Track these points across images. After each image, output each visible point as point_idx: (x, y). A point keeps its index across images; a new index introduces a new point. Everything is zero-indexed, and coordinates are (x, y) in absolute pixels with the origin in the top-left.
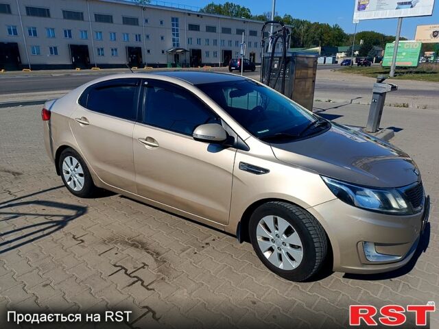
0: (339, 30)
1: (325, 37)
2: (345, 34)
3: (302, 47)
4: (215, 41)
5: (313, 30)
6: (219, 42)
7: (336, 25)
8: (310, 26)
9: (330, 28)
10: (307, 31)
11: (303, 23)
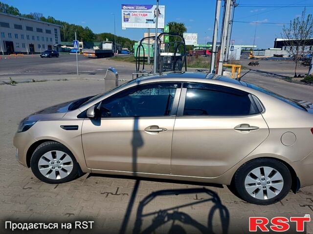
0: (90, 31)
1: (81, 35)
2: (94, 34)
3: (66, 41)
4: (22, 36)
5: (72, 30)
6: (25, 37)
7: (87, 27)
8: (69, 26)
9: (83, 29)
10: (67, 30)
11: (63, 24)
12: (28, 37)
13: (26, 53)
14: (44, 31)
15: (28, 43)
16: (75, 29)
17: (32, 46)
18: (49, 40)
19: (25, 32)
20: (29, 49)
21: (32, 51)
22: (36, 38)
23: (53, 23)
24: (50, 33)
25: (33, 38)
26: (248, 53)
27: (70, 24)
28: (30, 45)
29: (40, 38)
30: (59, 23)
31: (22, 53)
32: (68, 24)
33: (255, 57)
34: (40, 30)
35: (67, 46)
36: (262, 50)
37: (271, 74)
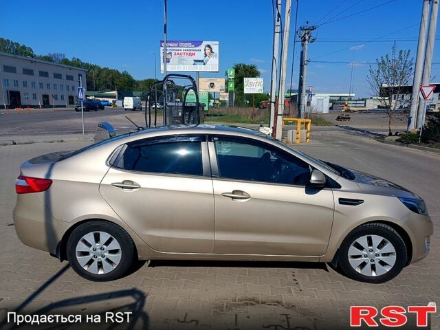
0: (129, 77)
1: (116, 81)
2: (134, 80)
3: (96, 90)
4: (33, 84)
5: (105, 75)
6: (37, 85)
7: (125, 72)
8: (100, 71)
9: (120, 74)
10: (98, 75)
11: (93, 67)
12: (41, 84)
13: (37, 107)
14: (64, 77)
15: (40, 93)
16: (109, 74)
17: (46, 97)
18: (70, 88)
19: (37, 78)
20: (42, 102)
21: (46, 104)
22: (52, 86)
23: (79, 66)
24: (72, 80)
25: (48, 86)
26: (341, 104)
27: (102, 67)
28: (43, 96)
29: (58, 87)
30: (87, 66)
31: (31, 107)
32: (99, 69)
33: (352, 109)
34: (57, 76)
35: (95, 97)
36: (363, 100)
37: (363, 131)
